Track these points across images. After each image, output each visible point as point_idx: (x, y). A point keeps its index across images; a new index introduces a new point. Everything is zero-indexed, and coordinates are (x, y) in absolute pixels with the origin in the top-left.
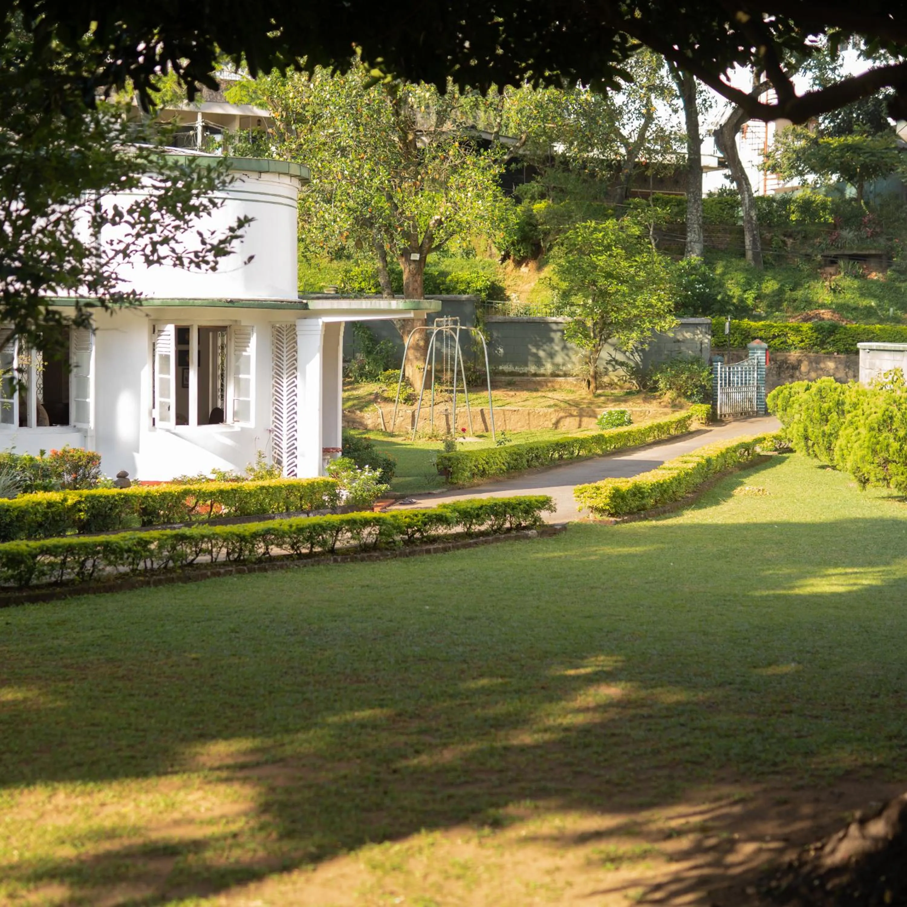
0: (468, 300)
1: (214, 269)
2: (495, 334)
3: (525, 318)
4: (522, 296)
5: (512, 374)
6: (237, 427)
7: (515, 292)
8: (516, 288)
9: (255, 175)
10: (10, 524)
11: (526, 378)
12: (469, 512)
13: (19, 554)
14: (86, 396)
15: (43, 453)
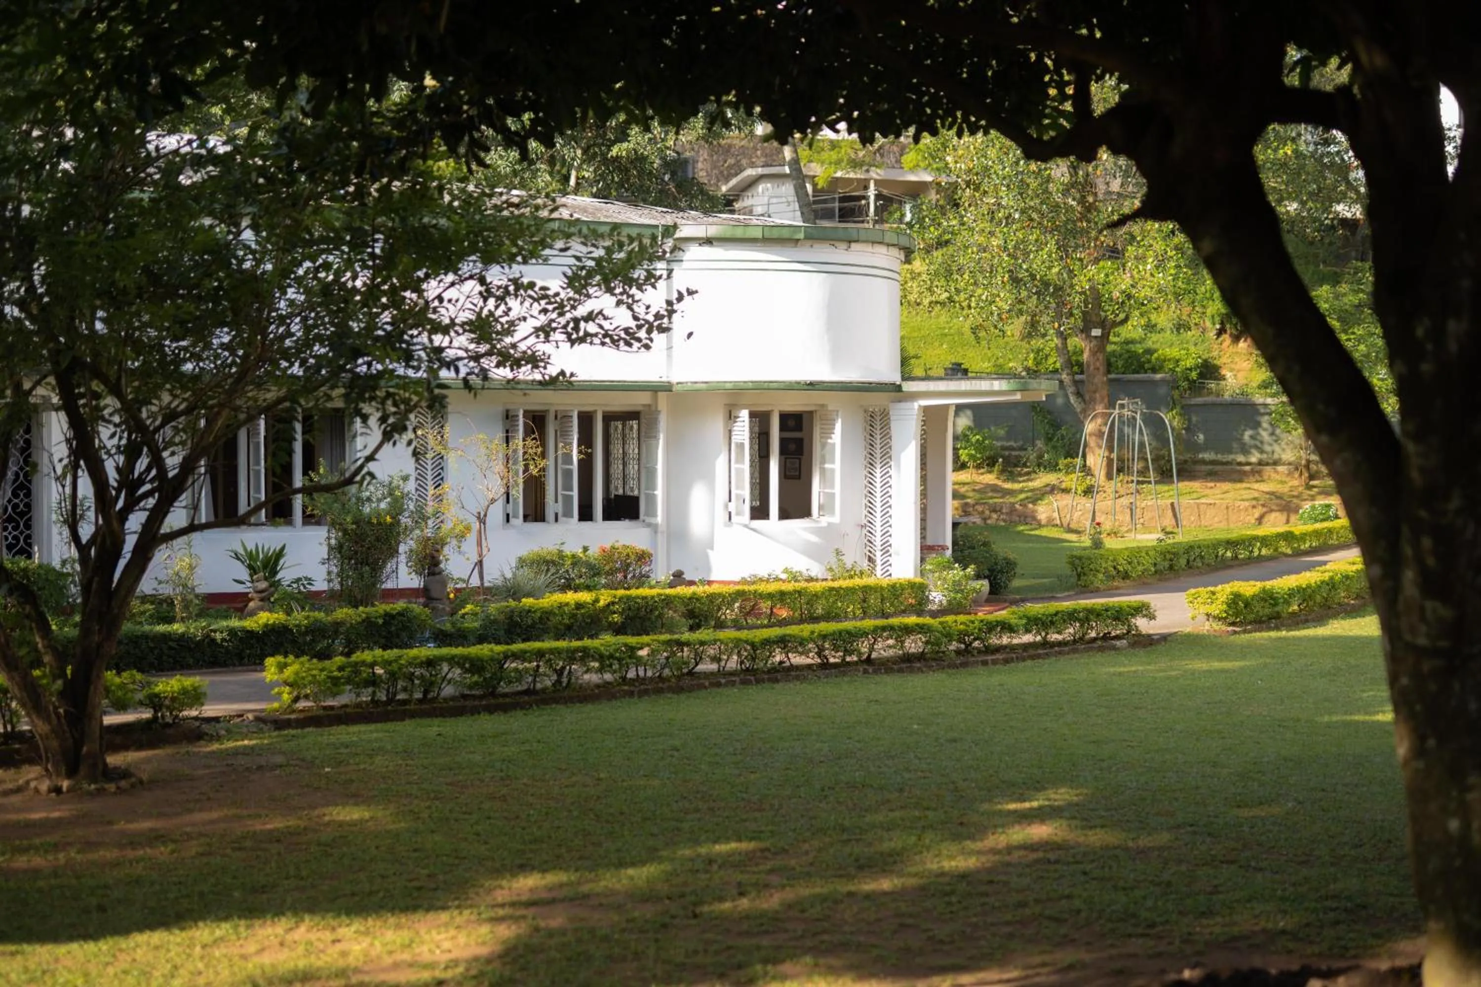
0: (1163, 380)
1: (647, 347)
2: (1194, 419)
3: (1242, 399)
4: (1240, 375)
5: (1213, 462)
6: (824, 521)
7: (1231, 370)
8: (1233, 366)
9: (844, 246)
10: (533, 626)
11: (1229, 467)
12: (1040, 619)
13: (480, 659)
14: (654, 488)
15: (585, 549)
